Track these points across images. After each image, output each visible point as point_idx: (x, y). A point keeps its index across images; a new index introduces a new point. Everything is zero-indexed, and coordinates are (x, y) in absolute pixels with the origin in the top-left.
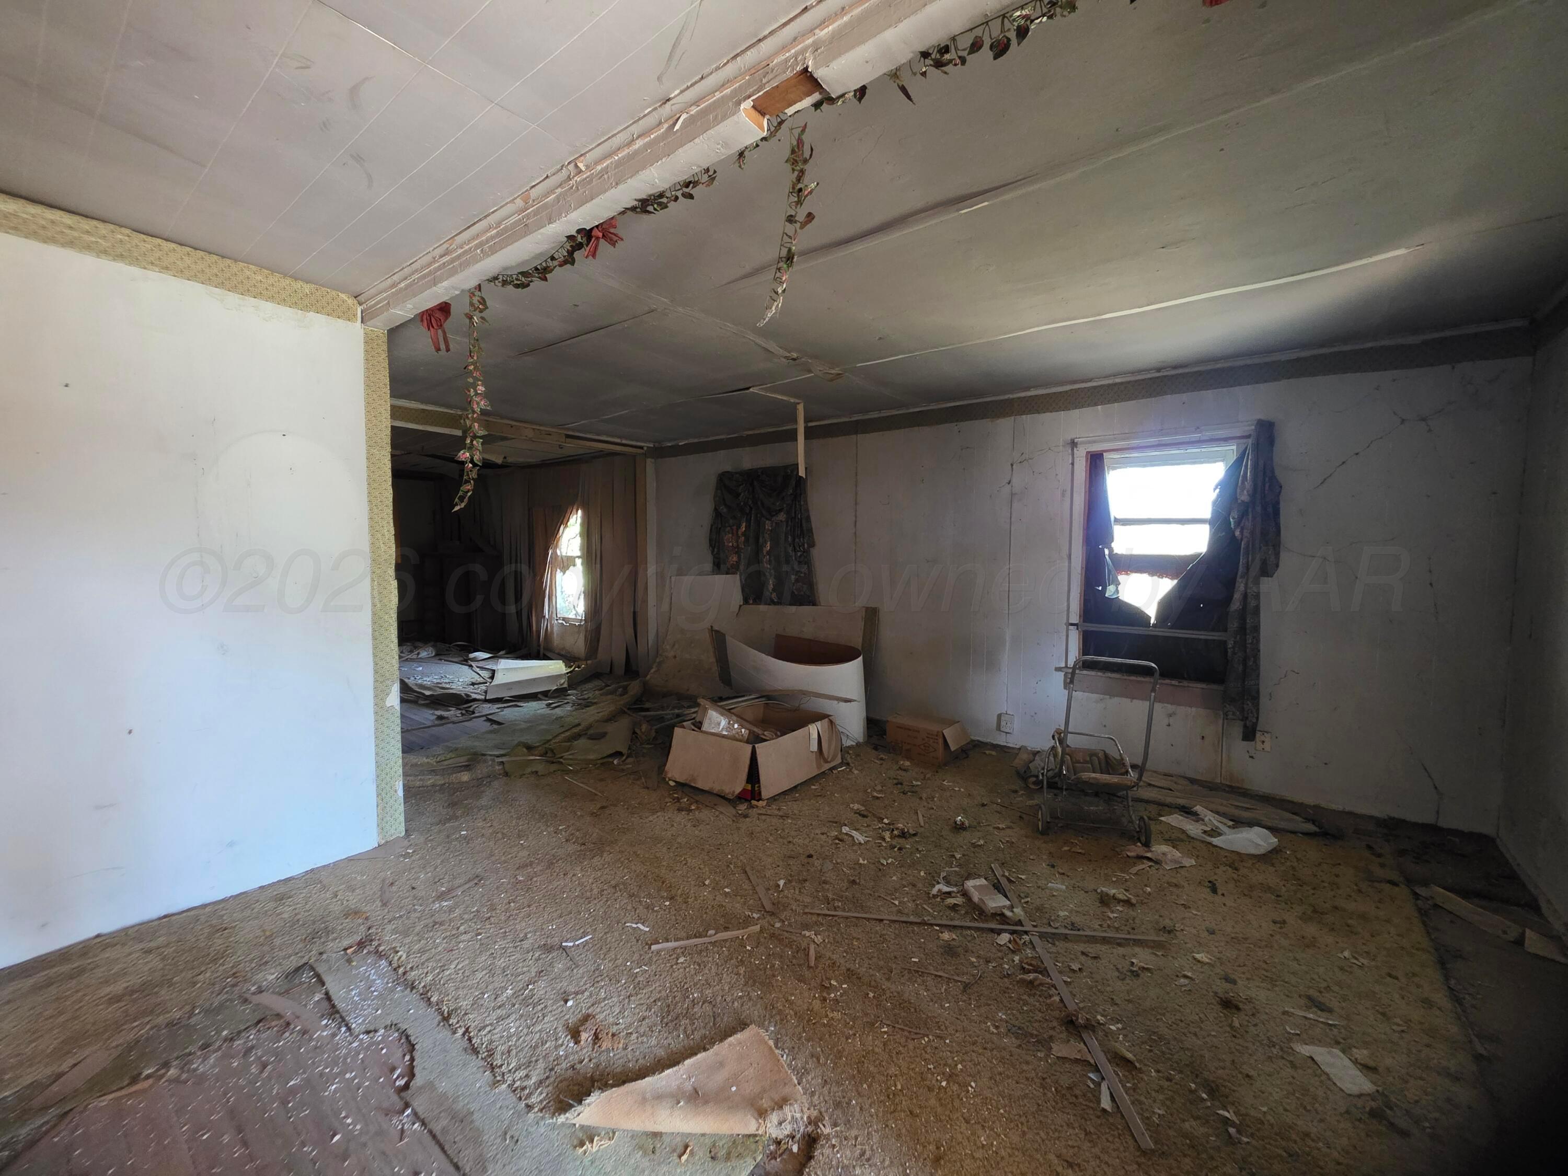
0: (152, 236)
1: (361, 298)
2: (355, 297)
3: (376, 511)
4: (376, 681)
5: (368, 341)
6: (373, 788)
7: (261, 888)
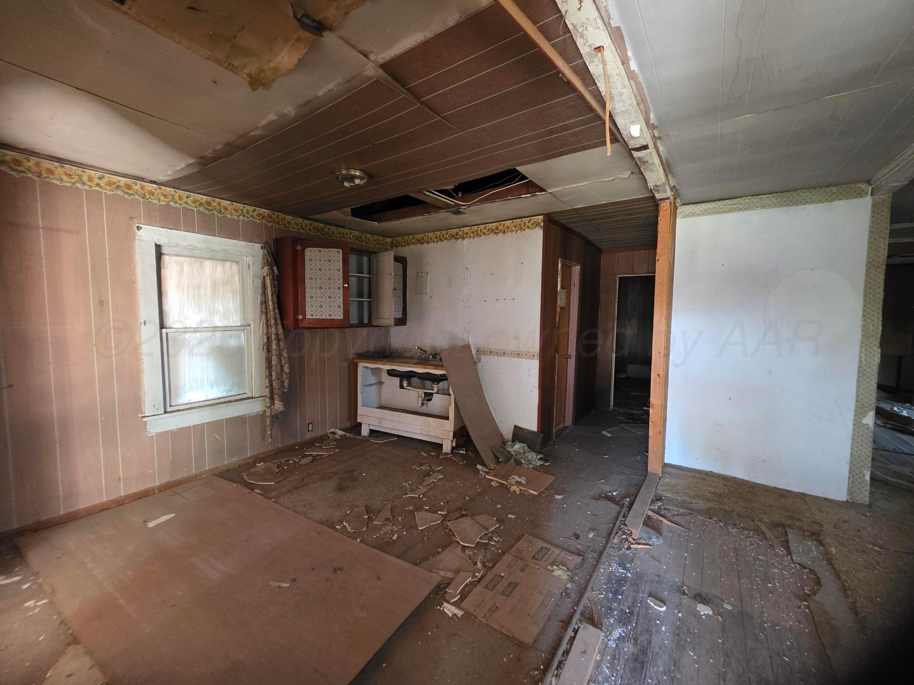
0: (759, 195)
1: (872, 182)
2: (868, 182)
3: (869, 306)
4: (856, 406)
5: (875, 206)
6: (848, 467)
7: (775, 488)
